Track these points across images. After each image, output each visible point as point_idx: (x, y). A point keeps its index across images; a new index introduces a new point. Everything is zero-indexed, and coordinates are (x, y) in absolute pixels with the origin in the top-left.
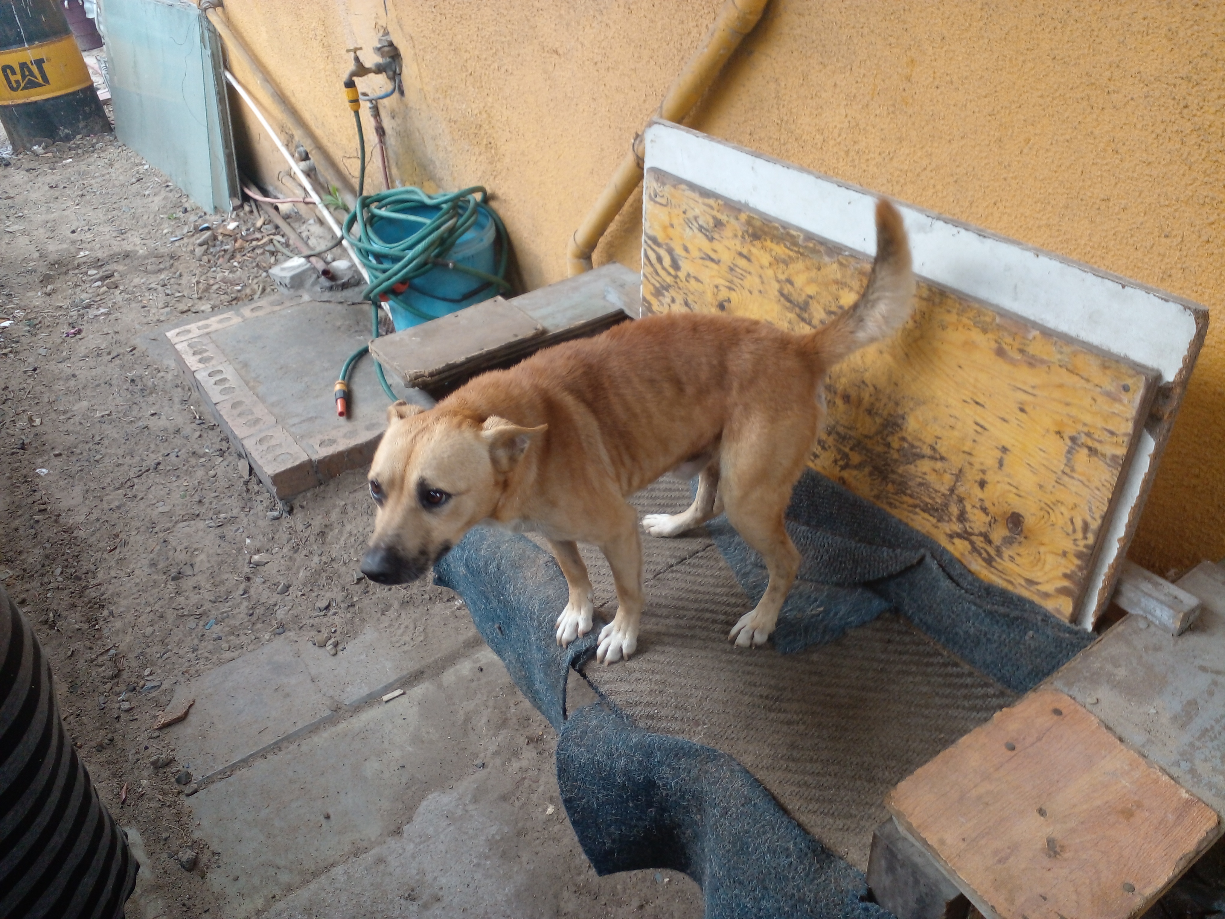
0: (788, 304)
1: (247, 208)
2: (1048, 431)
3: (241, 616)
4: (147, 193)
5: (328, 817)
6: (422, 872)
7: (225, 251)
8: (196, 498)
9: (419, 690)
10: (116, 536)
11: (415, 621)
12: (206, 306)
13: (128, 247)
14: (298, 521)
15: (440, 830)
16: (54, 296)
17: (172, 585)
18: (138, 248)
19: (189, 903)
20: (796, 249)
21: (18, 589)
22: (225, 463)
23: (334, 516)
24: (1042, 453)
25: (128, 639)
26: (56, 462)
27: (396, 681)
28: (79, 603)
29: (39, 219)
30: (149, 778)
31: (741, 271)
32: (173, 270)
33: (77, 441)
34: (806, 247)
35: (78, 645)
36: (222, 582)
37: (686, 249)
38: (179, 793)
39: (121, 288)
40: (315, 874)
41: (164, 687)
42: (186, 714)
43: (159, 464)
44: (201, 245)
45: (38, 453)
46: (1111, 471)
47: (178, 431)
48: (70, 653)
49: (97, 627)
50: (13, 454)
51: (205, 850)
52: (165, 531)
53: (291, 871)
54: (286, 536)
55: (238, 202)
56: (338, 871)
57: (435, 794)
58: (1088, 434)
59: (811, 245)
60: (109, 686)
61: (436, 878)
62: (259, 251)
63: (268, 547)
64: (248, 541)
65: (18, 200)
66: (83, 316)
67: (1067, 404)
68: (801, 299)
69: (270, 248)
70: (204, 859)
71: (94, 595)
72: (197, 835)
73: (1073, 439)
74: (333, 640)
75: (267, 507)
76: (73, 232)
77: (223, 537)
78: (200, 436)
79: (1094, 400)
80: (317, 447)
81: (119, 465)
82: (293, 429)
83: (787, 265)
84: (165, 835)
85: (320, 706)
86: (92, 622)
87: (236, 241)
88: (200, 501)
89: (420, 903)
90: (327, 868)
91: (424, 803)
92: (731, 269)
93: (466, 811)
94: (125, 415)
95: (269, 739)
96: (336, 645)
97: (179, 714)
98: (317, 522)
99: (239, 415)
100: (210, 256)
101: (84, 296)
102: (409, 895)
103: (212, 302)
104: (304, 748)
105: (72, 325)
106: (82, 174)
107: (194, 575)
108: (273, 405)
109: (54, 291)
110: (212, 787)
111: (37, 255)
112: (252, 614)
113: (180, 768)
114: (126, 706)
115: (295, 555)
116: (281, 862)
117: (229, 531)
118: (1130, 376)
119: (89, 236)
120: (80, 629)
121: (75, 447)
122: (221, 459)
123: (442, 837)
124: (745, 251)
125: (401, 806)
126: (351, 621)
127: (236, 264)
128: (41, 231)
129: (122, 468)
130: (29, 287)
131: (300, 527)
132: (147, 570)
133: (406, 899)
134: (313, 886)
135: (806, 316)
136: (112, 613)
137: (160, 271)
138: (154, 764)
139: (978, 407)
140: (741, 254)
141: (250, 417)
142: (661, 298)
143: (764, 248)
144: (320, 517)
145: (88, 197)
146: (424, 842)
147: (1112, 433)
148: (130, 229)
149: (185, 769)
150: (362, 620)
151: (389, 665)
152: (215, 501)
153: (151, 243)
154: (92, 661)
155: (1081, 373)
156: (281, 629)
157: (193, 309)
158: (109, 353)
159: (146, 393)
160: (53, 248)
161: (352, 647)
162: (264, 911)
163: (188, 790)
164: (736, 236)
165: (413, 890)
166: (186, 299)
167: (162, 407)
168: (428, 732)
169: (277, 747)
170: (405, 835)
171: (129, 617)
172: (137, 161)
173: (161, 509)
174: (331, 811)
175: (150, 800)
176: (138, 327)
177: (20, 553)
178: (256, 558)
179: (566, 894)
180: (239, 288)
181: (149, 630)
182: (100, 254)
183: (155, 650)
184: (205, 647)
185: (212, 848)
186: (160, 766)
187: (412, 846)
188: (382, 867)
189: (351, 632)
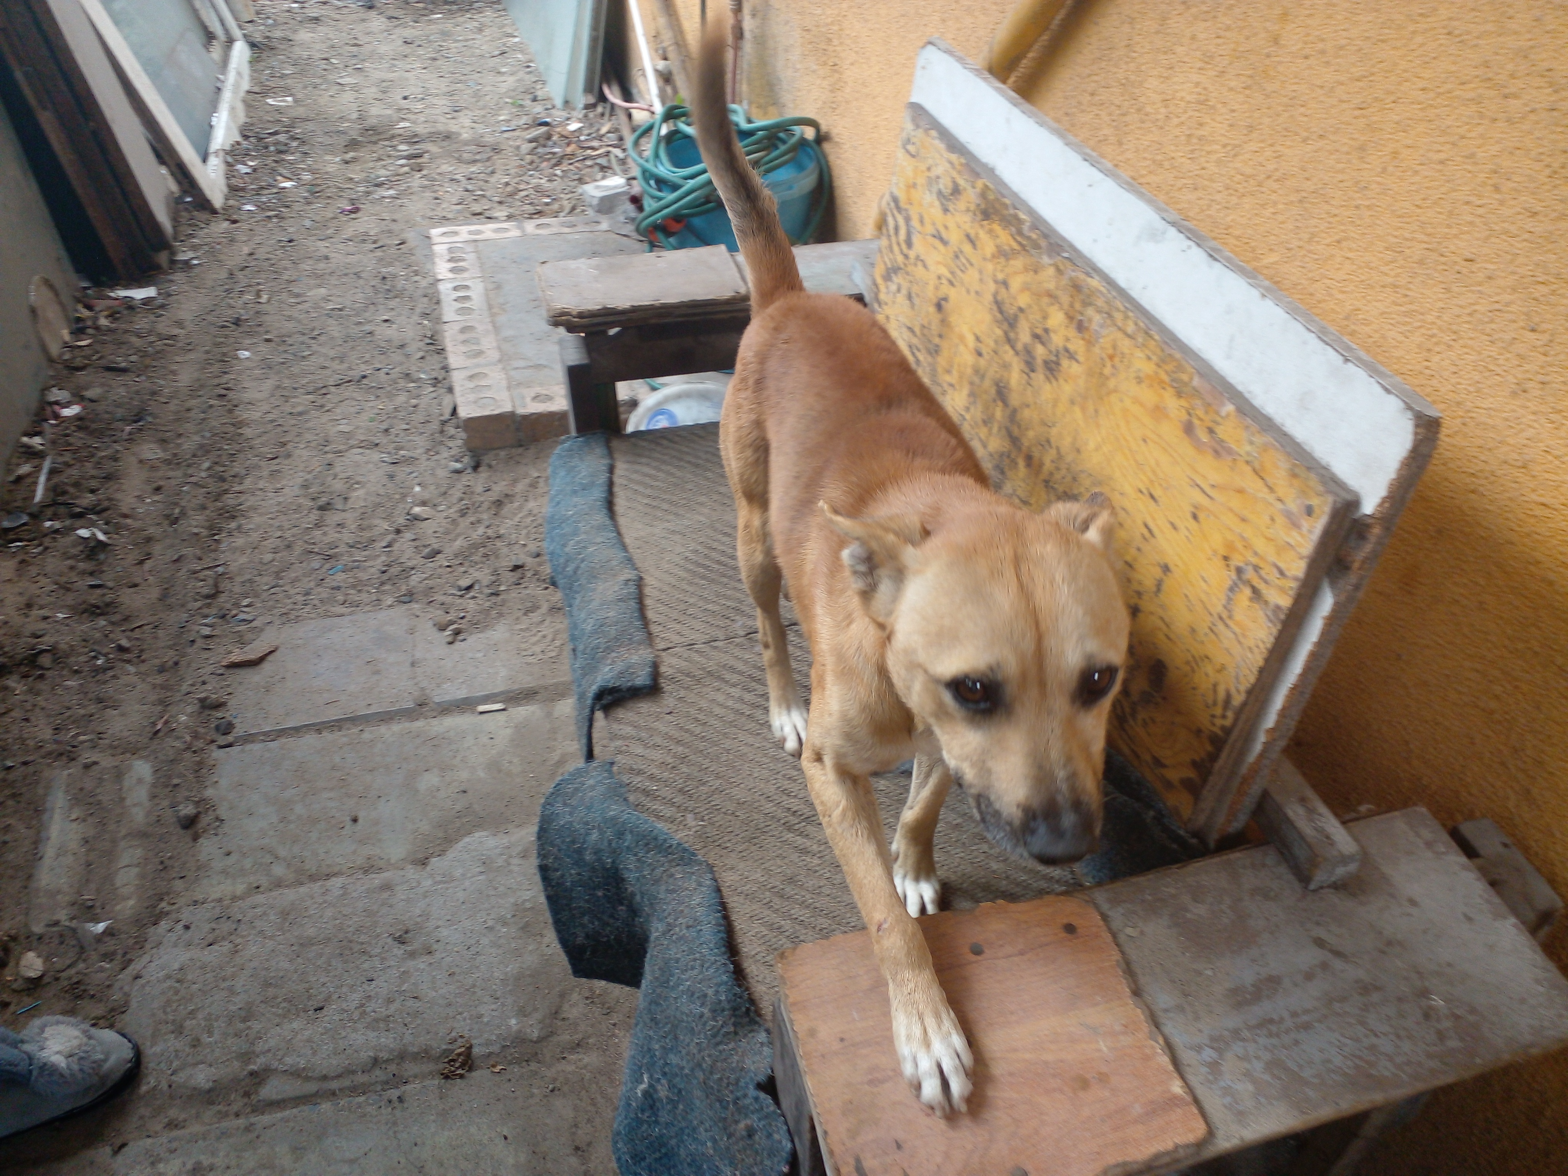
0: (999, 316)
1: (600, 109)
2: (1215, 552)
3: (373, 570)
4: (504, 70)
5: (355, 820)
6: (426, 915)
7: (554, 153)
8: (384, 426)
9: (522, 712)
10: (284, 444)
11: (556, 633)
12: (501, 213)
13: (453, 127)
14: (478, 481)
15: (469, 875)
16: (351, 166)
17: (314, 516)
18: (463, 131)
19: (167, 862)
20: (1019, 239)
21: (160, 474)
22: (434, 395)
23: (520, 487)
24: (1203, 584)
25: (243, 560)
26: (264, 348)
27: (502, 693)
28: (211, 505)
29: (377, 75)
30: (190, 715)
31: (964, 261)
32: (488, 164)
33: (295, 330)
34: (1029, 238)
35: (188, 551)
36: (370, 527)
37: (922, 221)
38: (213, 741)
39: (424, 172)
40: (313, 878)
41: (253, 624)
42: (261, 659)
43: (364, 377)
44: (531, 141)
45: (249, 334)
46: (1269, 628)
47: (402, 346)
48: (175, 557)
49: (216, 537)
50: (223, 327)
51: (210, 812)
52: (335, 453)
53: (289, 865)
54: (459, 494)
55: (591, 100)
56: (336, 882)
57: (484, 833)
58: (1256, 568)
59: (1034, 236)
60: (198, 604)
61: (438, 927)
62: (589, 163)
63: (436, 502)
64: (417, 489)
65: (367, 49)
66: (368, 193)
67: (1243, 520)
68: (1012, 310)
69: (603, 161)
70: (204, 820)
71: (231, 502)
72: (209, 793)
73: (1239, 571)
74: (455, 626)
75: (453, 456)
76: (405, 98)
77: (391, 477)
78: (422, 358)
79: (1273, 519)
80: (528, 400)
81: (324, 368)
82: (513, 373)
83: (1008, 259)
84: (176, 781)
85: (406, 695)
86: (214, 530)
87: (568, 144)
88: (386, 430)
89: (409, 948)
90: (328, 876)
91: (467, 839)
92: (957, 257)
93: (509, 864)
94: (357, 315)
95: (333, 714)
96: (457, 633)
97: (252, 657)
98: (499, 488)
99: (464, 342)
100: (535, 157)
101: (383, 172)
102: (400, 936)
103: (511, 210)
104: (366, 736)
105: (352, 201)
106: (445, 34)
107: (344, 511)
108: (506, 340)
109: (354, 160)
110: (248, 747)
111: (355, 116)
112: (384, 572)
113: (227, 715)
114: (207, 631)
115: (461, 519)
116: (282, 852)
117: (402, 472)
118: (1319, 495)
119: (420, 106)
120: (196, 534)
121: (289, 336)
122: (432, 389)
123: (467, 883)
124: (972, 233)
125: (441, 835)
126: (487, 612)
127: (558, 172)
128: (374, 89)
129: (324, 372)
130: (330, 149)
131: (479, 489)
132: (297, 491)
133: (395, 939)
134: (302, 890)
135: (1012, 335)
136: (239, 527)
137: (475, 161)
138: (202, 700)
139: (1151, 501)
140: (968, 236)
141: (475, 347)
142: (889, 283)
143: (990, 231)
144: (504, 483)
145: (439, 62)
146: (445, 882)
147: (1282, 573)
148: (466, 108)
149: (231, 719)
150: (501, 615)
151: (503, 672)
152: (402, 434)
153: (480, 129)
154: (195, 572)
155: (1268, 479)
156: (409, 597)
157: (488, 214)
158: (375, 242)
159: (391, 295)
160: (377, 112)
161: (473, 642)
162: (241, 898)
163: (222, 740)
164: (968, 210)
165: (406, 932)
166: (484, 201)
167: (399, 315)
168: (510, 762)
169: (336, 725)
170: (428, 868)
171: (255, 536)
172: (510, 31)
173: (341, 428)
174: (361, 815)
175: (178, 738)
176: (418, 219)
177: (180, 435)
178: (417, 510)
179: (575, 997)
180: (548, 200)
181: (269, 557)
182: (421, 129)
183: (265, 581)
184: (319, 594)
185: (218, 812)
186: (209, 706)
187: (429, 882)
188: (385, 895)
189: (479, 625)
